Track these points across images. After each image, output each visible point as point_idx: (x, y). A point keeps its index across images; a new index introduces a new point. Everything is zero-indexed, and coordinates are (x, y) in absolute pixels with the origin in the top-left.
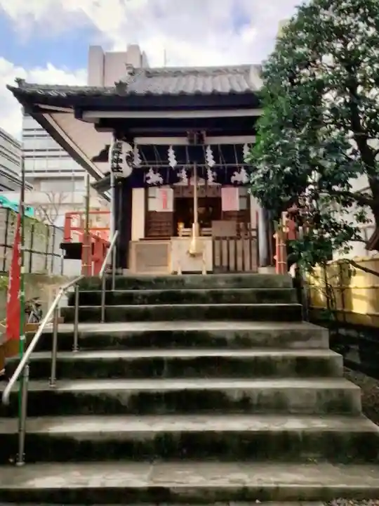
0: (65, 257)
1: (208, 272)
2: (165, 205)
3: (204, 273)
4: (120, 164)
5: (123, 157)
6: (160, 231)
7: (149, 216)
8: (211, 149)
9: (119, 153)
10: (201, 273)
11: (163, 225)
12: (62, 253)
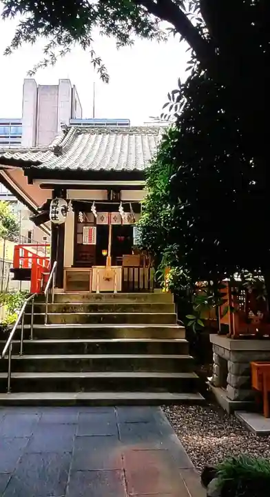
0: (13, 279)
1: (118, 292)
2: (90, 240)
3: (115, 292)
4: (56, 214)
5: (59, 209)
6: (85, 260)
7: (78, 247)
8: (122, 206)
9: (56, 207)
10: (113, 292)
11: (88, 254)
12: (12, 275)
